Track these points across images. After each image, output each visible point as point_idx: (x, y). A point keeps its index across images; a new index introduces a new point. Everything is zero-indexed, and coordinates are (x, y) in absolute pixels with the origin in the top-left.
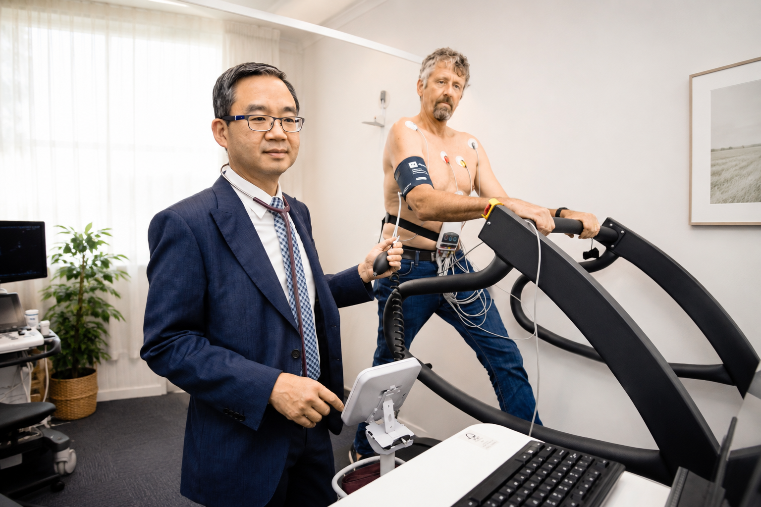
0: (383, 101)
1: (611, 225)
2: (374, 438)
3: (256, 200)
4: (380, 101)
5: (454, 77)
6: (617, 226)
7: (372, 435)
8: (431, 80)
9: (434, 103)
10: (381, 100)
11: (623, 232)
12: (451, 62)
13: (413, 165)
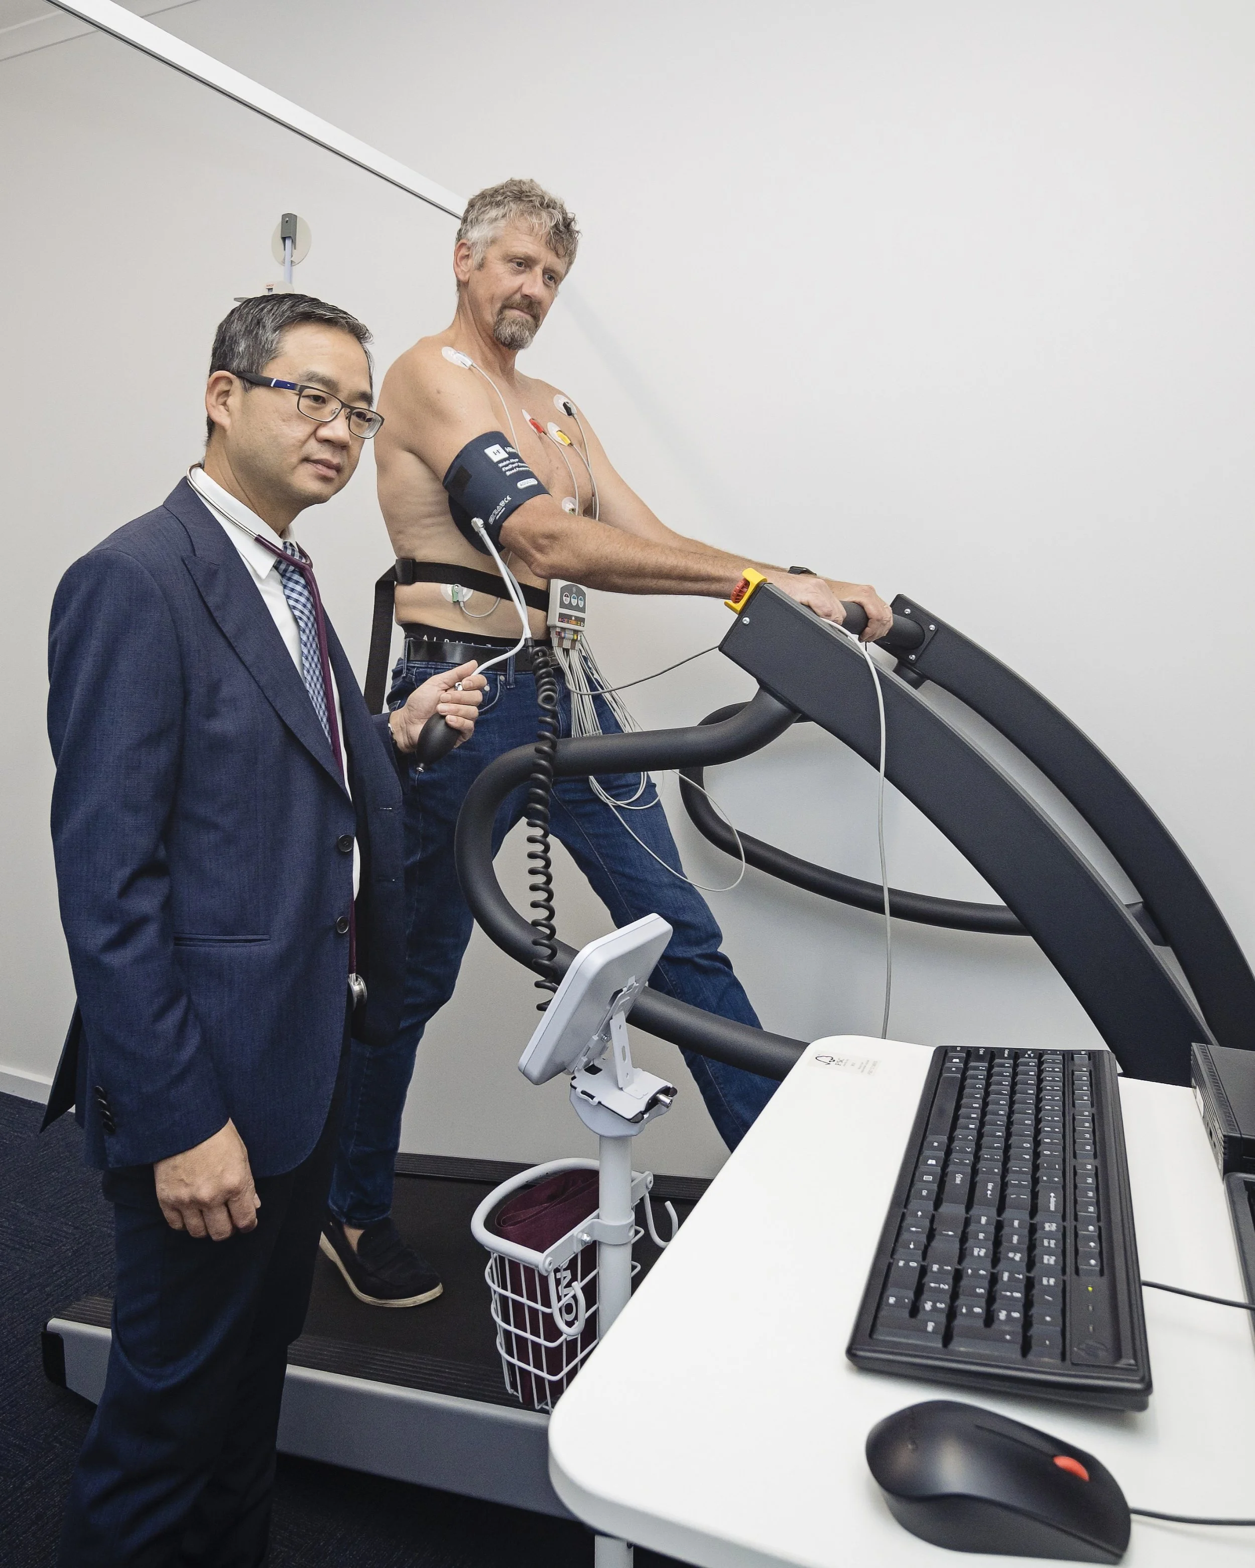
0: (288, 242)
1: (908, 611)
2: (600, 1103)
3: (259, 540)
4: (281, 241)
5: (548, 258)
6: (921, 616)
7: (592, 1097)
8: (494, 254)
9: (498, 305)
10: (284, 239)
11: (932, 627)
12: (545, 222)
13: (495, 453)
